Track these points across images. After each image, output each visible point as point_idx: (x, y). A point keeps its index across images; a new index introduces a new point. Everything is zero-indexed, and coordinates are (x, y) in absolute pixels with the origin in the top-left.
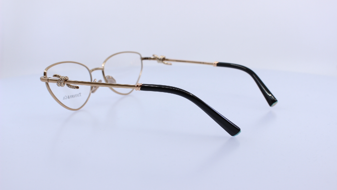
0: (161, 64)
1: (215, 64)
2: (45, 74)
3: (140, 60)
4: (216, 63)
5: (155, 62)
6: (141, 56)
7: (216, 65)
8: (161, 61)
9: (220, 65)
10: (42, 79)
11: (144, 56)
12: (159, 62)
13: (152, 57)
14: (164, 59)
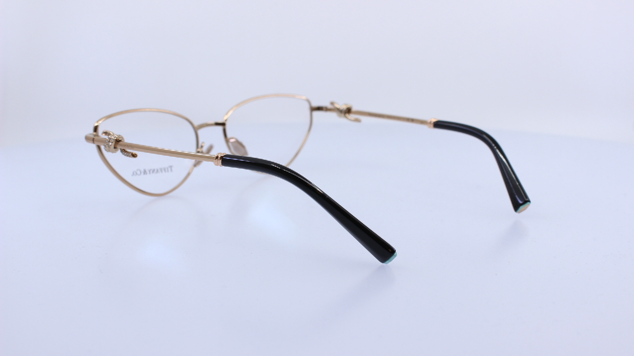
0: (342, 120)
1: (430, 123)
2: (96, 129)
3: (308, 111)
4: (434, 120)
5: (333, 115)
6: (310, 103)
7: (432, 126)
8: (343, 115)
9: (439, 125)
10: (87, 138)
11: (315, 104)
12: (340, 116)
13: (329, 106)
14: (349, 111)
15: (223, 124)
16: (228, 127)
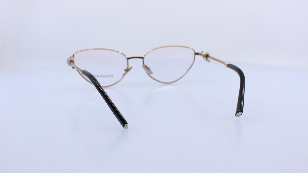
7: (227, 66)
14: (207, 56)
15: (143, 58)
16: (145, 59)
